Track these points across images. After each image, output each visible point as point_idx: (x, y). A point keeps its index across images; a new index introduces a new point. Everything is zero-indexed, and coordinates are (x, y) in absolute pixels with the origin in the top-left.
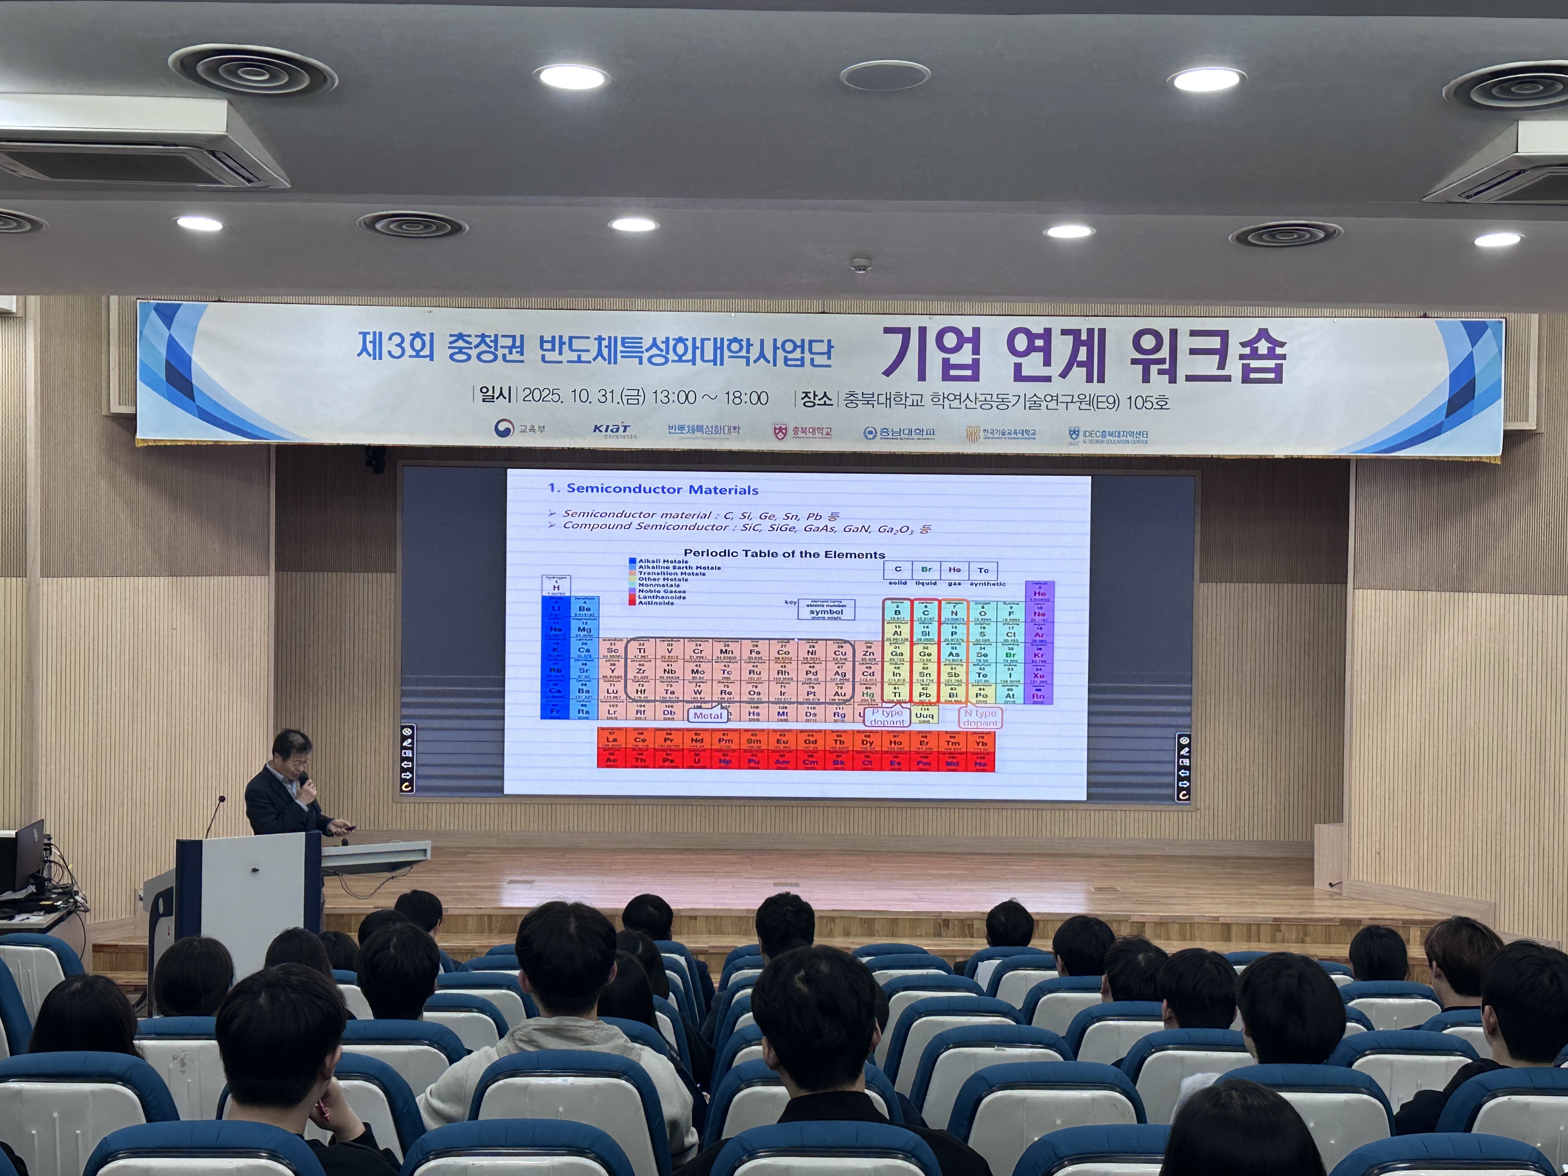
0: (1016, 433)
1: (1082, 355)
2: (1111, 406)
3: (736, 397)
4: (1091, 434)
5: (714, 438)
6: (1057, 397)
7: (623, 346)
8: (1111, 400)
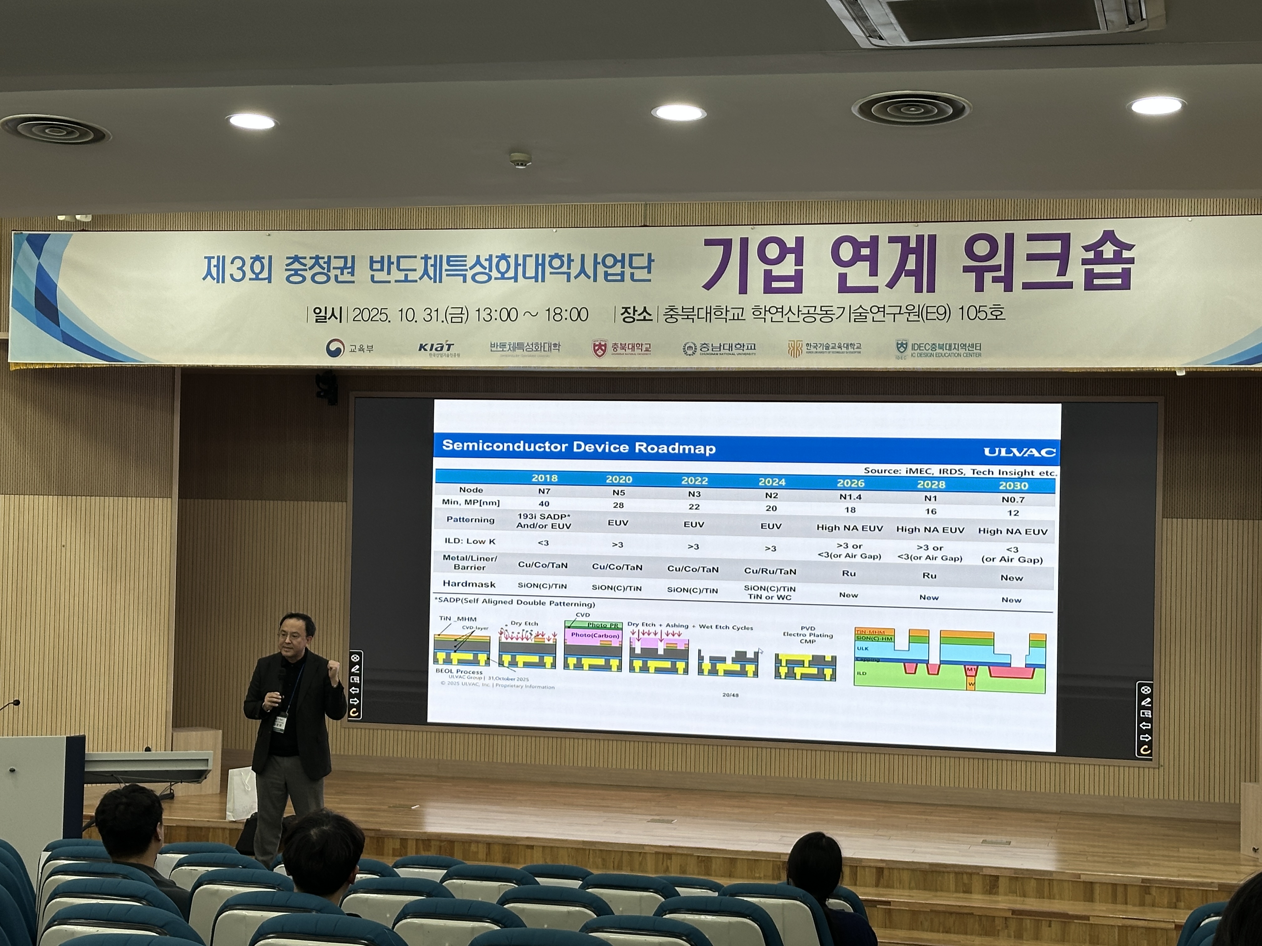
0: (840, 347)
1: (911, 264)
2: (941, 317)
3: (555, 314)
4: (919, 347)
5: (533, 356)
6: (884, 308)
7: (449, 265)
8: (942, 310)
